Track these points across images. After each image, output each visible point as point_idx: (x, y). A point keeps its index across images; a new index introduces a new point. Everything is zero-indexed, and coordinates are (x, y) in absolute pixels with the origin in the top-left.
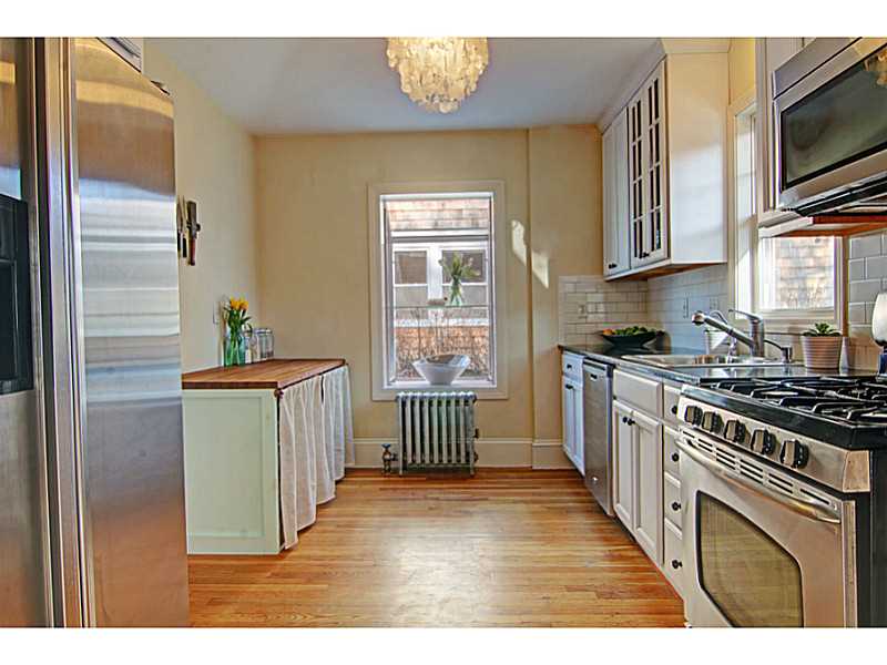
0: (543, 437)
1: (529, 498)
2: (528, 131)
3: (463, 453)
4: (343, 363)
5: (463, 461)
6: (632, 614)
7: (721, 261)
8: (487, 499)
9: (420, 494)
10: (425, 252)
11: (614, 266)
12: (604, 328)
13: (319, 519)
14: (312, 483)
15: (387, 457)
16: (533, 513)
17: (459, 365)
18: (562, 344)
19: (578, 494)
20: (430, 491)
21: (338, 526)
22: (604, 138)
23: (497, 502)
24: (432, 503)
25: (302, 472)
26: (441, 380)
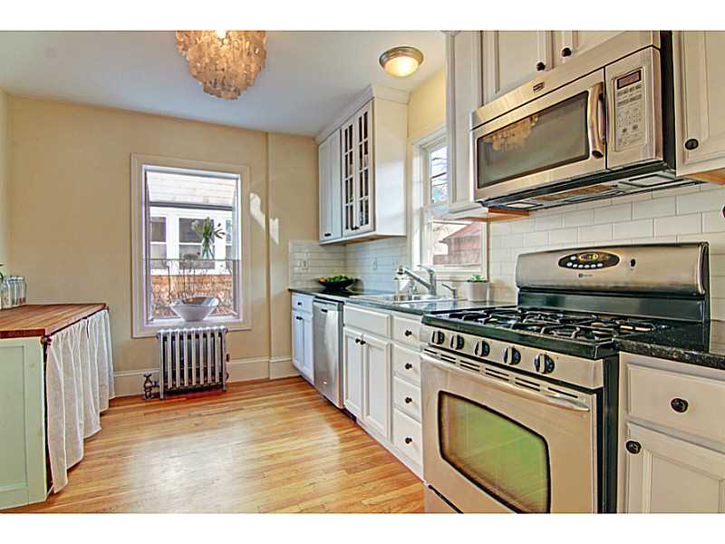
0: (278, 355)
1: (275, 402)
2: (267, 134)
3: (217, 374)
4: (104, 307)
5: (217, 380)
6: (375, 481)
7: (402, 234)
8: (242, 409)
9: (184, 413)
10: (164, 218)
11: (329, 235)
12: (320, 277)
13: (88, 454)
14: (80, 421)
15: (148, 384)
16: (280, 414)
17: (209, 305)
18: (291, 288)
19: (308, 394)
20: (192, 409)
21: (110, 457)
22: (320, 147)
23: (250, 410)
24: (197, 420)
25: (71, 415)
26: (194, 318)
